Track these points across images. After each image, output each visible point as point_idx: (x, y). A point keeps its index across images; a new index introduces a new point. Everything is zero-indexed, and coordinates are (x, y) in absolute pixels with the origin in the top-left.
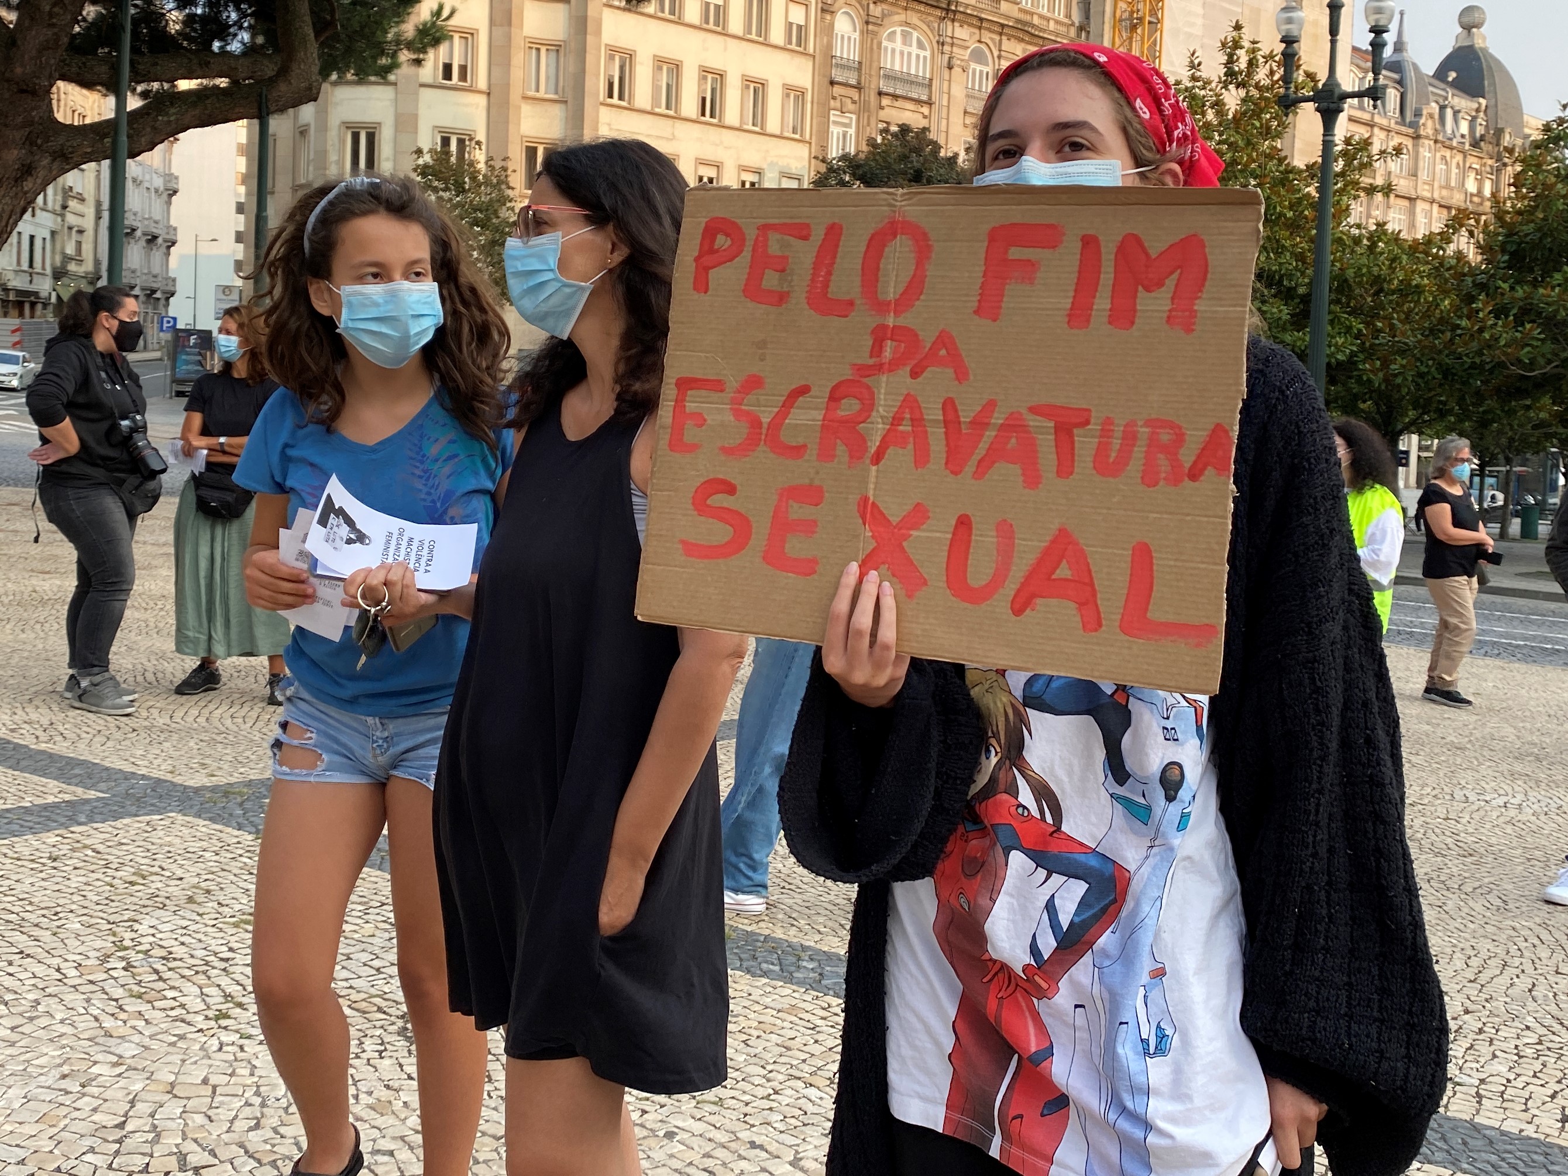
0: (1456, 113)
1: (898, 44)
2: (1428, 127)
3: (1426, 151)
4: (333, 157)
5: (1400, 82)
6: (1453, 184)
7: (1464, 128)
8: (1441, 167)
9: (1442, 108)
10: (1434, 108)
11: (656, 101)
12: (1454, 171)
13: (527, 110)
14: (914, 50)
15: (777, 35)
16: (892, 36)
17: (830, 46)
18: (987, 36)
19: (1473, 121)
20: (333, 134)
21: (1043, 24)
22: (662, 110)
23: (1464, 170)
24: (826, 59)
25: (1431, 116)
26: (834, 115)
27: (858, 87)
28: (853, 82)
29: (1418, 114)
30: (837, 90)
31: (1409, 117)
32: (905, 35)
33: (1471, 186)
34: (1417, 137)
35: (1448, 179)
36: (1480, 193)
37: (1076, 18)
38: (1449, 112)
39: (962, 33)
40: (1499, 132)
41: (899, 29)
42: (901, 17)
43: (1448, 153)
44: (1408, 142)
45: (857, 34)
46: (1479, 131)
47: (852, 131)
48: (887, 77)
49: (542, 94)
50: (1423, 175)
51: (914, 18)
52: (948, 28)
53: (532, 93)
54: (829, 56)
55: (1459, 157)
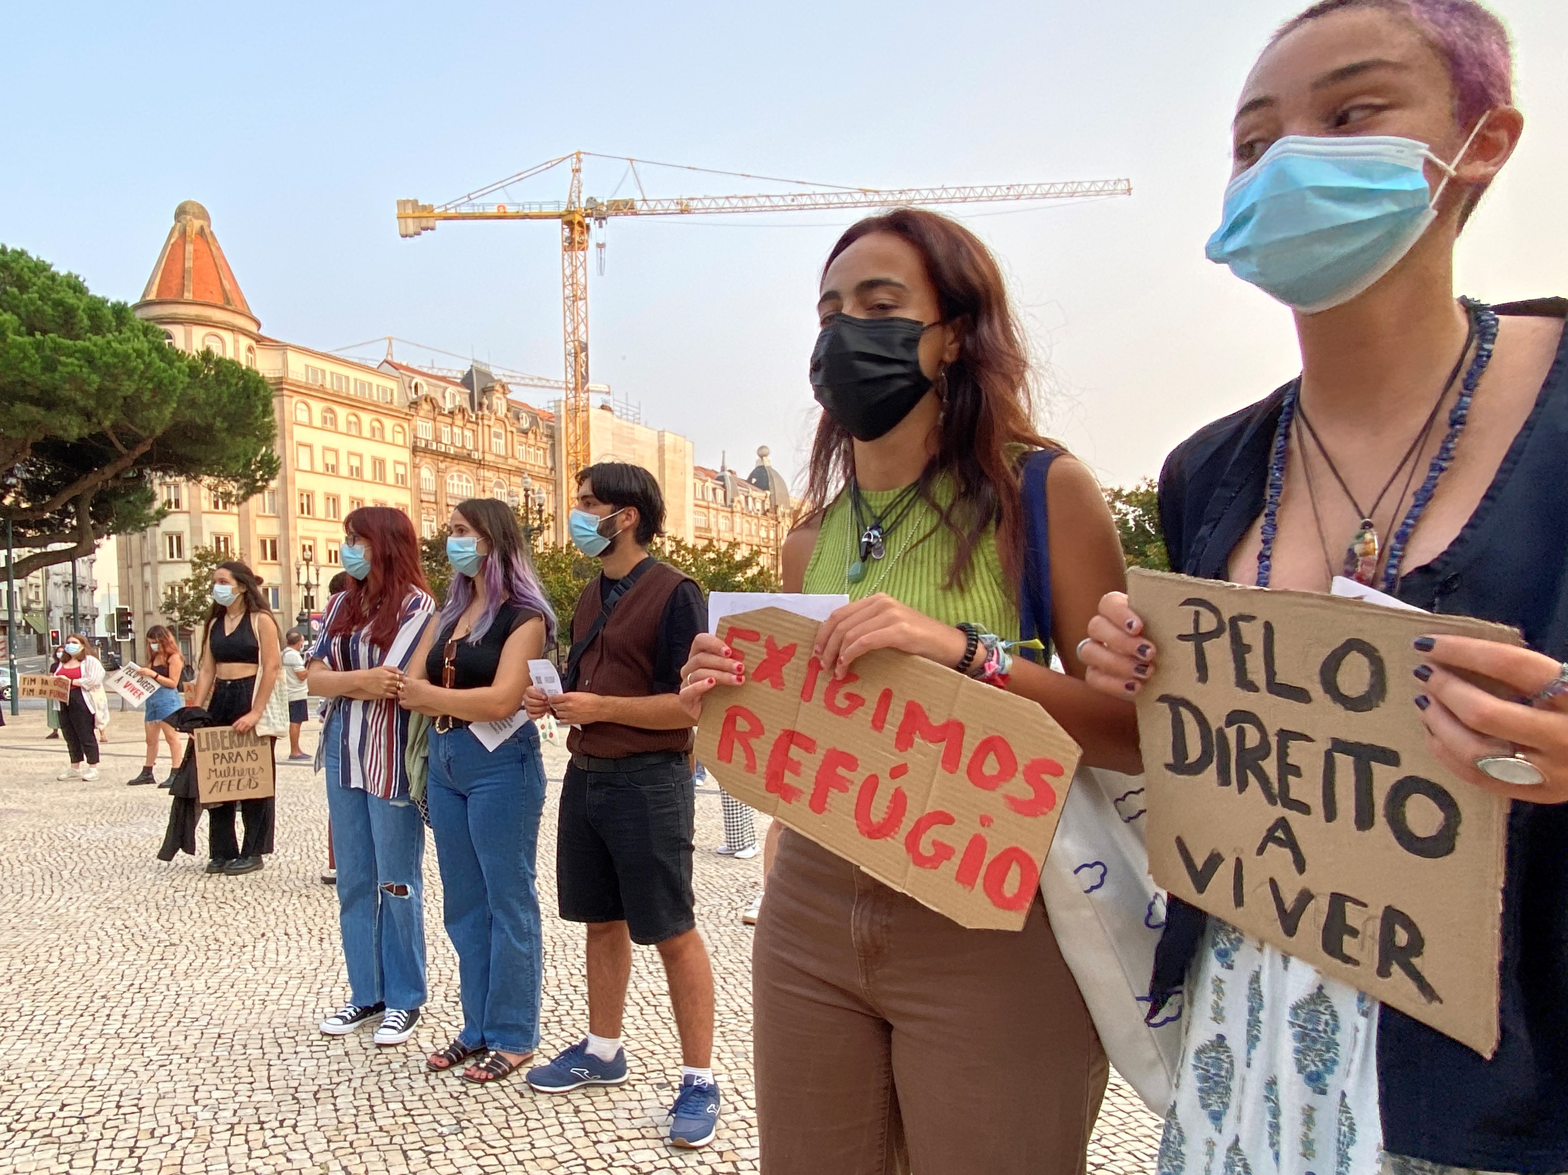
0: (754, 499)
1: (456, 481)
2: (737, 507)
3: (737, 518)
4: (160, 549)
5: (724, 486)
6: (753, 533)
7: (759, 506)
8: (746, 526)
9: (746, 497)
10: (742, 498)
11: (328, 514)
12: (754, 527)
13: (259, 522)
14: (464, 483)
15: (390, 479)
16: (452, 477)
17: (419, 484)
18: (502, 475)
19: (763, 502)
20: (159, 538)
21: (532, 468)
22: (331, 518)
23: (759, 527)
24: (418, 490)
25: (739, 502)
26: (424, 516)
27: (436, 503)
28: (433, 500)
29: (732, 501)
30: (425, 505)
31: (729, 503)
32: (460, 477)
33: (763, 534)
34: (732, 512)
35: (750, 531)
36: (768, 537)
37: (549, 464)
38: (750, 499)
39: (488, 474)
40: (776, 507)
41: (455, 474)
42: (456, 468)
43: (749, 519)
44: (729, 515)
45: (433, 478)
46: (767, 507)
47: (434, 524)
48: (451, 497)
49: (267, 513)
50: (737, 529)
51: (462, 468)
52: (481, 472)
53: (261, 513)
54: (419, 490)
55: (756, 521)
